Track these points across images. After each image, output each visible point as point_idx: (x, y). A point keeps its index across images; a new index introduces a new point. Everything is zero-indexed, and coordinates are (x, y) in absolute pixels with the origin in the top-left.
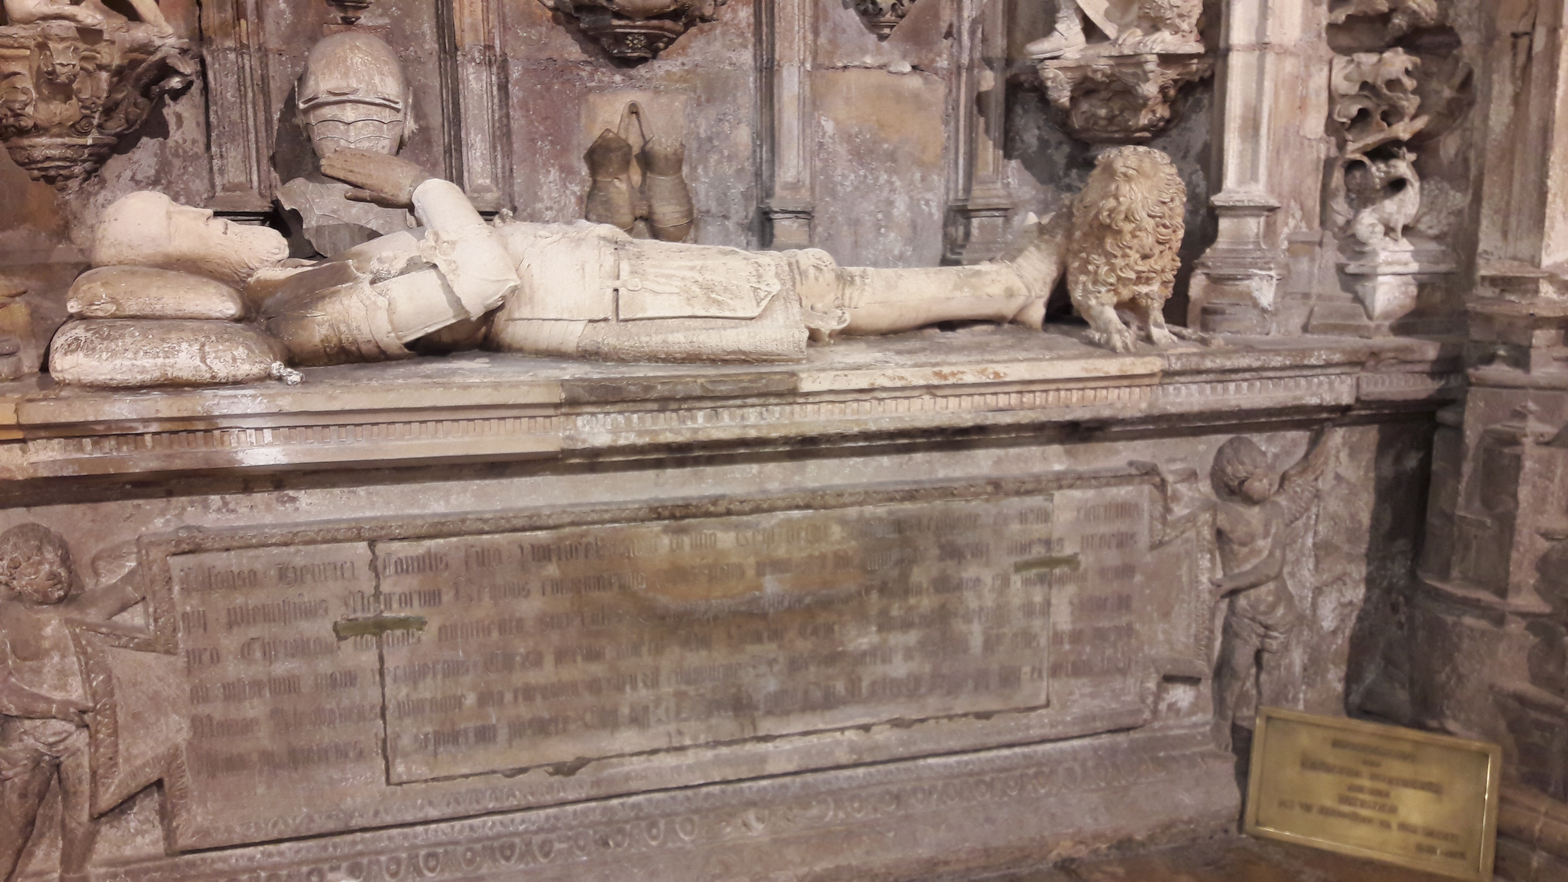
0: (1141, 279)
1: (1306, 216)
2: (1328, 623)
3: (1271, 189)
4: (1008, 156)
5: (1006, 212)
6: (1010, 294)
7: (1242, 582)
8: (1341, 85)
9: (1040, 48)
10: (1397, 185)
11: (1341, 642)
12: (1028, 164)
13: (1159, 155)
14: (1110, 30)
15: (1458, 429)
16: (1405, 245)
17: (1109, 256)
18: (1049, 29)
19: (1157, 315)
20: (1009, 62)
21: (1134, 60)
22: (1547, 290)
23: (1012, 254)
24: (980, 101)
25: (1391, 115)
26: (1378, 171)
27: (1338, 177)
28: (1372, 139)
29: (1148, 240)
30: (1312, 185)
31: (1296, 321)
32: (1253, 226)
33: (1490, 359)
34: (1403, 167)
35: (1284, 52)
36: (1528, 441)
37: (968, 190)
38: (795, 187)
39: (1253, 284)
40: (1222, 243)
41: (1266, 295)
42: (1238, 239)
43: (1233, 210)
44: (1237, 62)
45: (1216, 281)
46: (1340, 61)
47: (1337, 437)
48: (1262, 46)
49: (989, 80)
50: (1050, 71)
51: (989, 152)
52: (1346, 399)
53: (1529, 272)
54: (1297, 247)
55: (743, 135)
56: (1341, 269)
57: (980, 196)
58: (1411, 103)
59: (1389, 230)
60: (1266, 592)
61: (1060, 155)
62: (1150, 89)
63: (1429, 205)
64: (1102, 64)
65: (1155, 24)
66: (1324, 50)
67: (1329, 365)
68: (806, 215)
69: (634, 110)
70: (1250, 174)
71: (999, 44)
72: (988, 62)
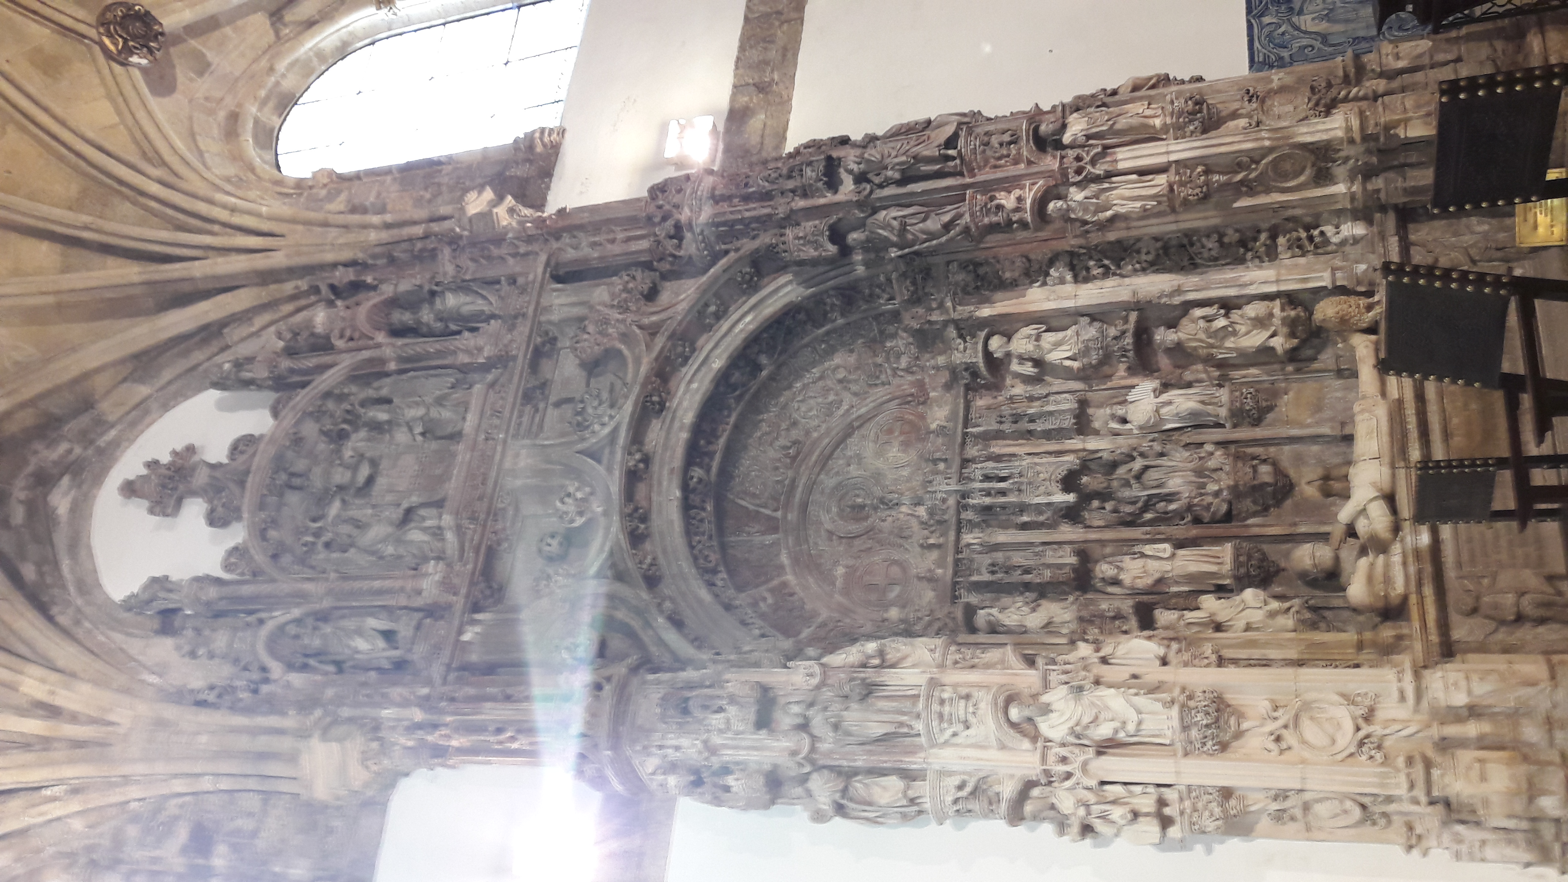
0: (1358, 306)
1: (1334, 258)
2: (1486, 227)
3: (1325, 270)
4: (1316, 359)
5: (1338, 357)
6: (1367, 347)
7: (1467, 259)
8: (1289, 255)
9: (1280, 350)
10: (1322, 233)
11: (1494, 221)
12: (1319, 352)
13: (1317, 307)
14: (1273, 328)
15: (1404, 203)
16: (1342, 227)
17: (1351, 317)
18: (1273, 349)
19: (1371, 300)
20: (1282, 362)
21: (1284, 320)
22: (1354, 189)
23: (1353, 349)
24: (1298, 371)
25: (1299, 239)
26: (1317, 240)
27: (1320, 251)
28: (1306, 243)
29: (1345, 306)
30: (1323, 258)
31: (1372, 256)
32: (1339, 274)
33: (1379, 199)
34: (1316, 233)
35: (1278, 274)
36: (1405, 185)
37: (1330, 371)
38: (1332, 428)
39: (1359, 271)
40: (1345, 283)
41: (1362, 267)
42: (1344, 278)
43: (1334, 281)
44: (1283, 288)
45: (1359, 283)
46: (1281, 257)
47: (1412, 237)
48: (1277, 281)
49: (1290, 368)
50: (1288, 346)
51: (1316, 365)
52: (1397, 238)
53: (1348, 195)
54: (1345, 258)
55: (1315, 448)
56: (1352, 245)
57: (1333, 366)
58: (1295, 234)
59: (1338, 233)
60: (1473, 252)
61: (1316, 341)
62: (1293, 313)
63: (1328, 223)
64: (1285, 330)
65: (1271, 315)
66: (1277, 262)
67: (1384, 246)
68: (1343, 424)
69: (1309, 483)
70: (1321, 278)
71: (1276, 366)
72: (1283, 369)
